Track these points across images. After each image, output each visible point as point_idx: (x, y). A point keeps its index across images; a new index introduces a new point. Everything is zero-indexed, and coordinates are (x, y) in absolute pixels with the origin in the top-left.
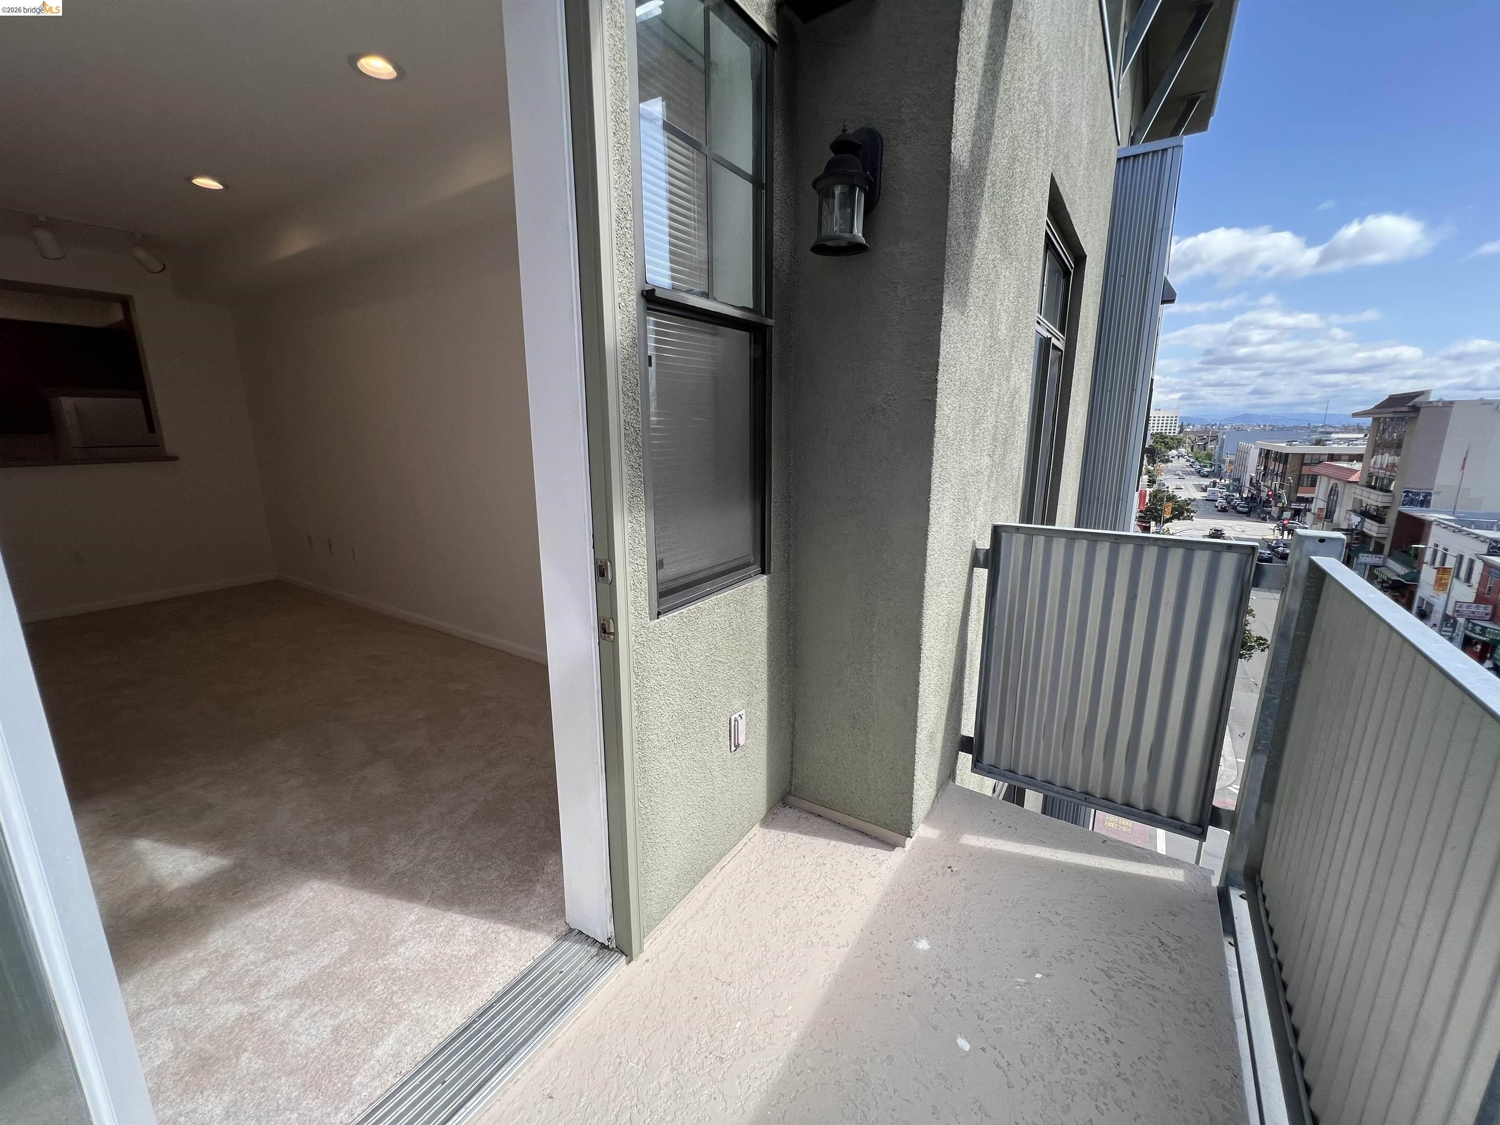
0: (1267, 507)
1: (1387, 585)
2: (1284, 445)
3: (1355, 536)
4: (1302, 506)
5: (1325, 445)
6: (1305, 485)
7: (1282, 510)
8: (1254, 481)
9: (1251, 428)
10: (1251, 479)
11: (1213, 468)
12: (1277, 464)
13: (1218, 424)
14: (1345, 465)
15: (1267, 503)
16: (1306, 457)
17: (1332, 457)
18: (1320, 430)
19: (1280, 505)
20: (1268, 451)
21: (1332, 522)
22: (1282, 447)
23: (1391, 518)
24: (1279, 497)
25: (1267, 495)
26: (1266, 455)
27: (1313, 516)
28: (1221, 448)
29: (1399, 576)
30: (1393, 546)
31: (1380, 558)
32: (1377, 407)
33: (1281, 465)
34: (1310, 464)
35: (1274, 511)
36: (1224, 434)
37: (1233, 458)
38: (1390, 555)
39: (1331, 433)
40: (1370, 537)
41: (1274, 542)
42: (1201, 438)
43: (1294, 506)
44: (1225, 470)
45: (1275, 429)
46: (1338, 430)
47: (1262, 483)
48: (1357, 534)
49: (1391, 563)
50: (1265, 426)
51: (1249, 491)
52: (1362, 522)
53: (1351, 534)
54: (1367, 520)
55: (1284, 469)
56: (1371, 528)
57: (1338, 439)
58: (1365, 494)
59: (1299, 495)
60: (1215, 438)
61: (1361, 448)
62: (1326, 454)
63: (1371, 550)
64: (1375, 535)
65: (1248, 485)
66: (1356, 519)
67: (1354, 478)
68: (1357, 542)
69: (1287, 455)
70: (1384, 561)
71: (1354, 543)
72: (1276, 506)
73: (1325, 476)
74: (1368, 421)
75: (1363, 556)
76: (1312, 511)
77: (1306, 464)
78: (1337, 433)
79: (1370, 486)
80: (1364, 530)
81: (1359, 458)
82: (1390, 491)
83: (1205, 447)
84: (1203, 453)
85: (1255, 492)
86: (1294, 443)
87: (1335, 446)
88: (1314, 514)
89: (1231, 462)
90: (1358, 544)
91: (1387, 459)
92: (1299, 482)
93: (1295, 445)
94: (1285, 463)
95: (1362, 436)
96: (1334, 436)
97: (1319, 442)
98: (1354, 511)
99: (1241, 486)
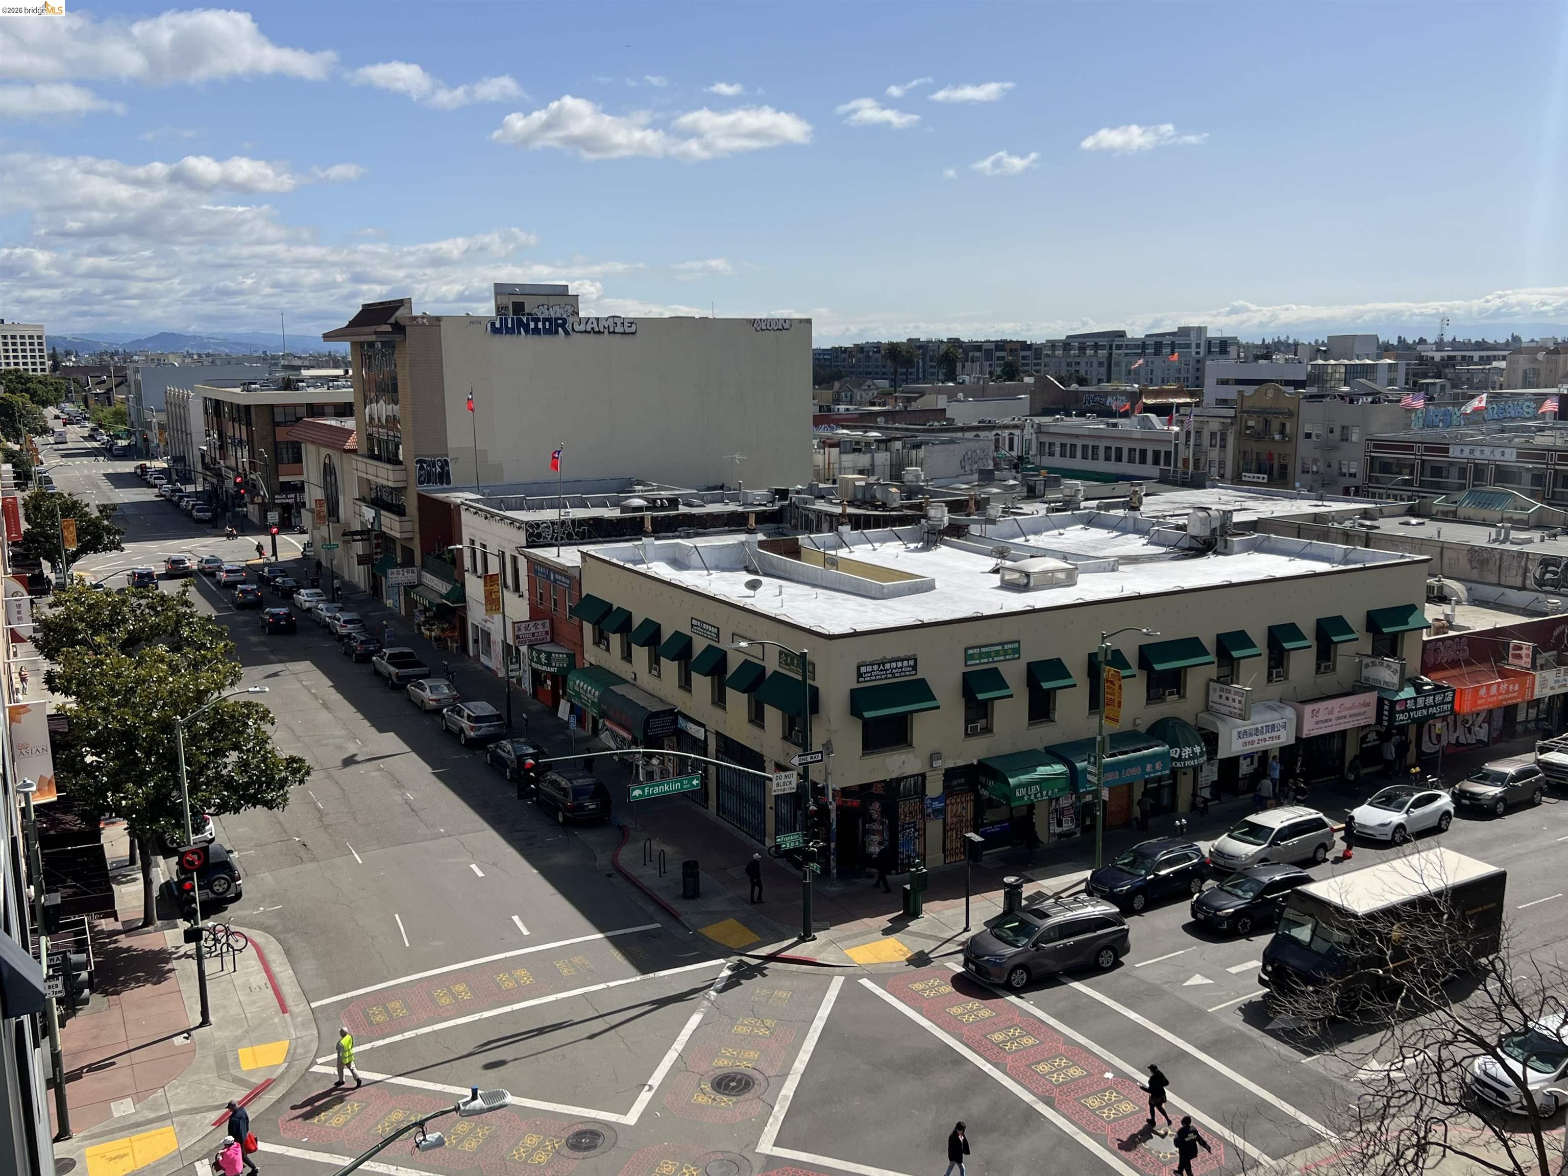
0: (239, 506)
1: (431, 614)
2: (238, 390)
3: (375, 542)
4: (290, 499)
5: (297, 389)
6: (286, 460)
7: (264, 509)
8: (208, 460)
9: (179, 360)
10: (203, 456)
11: (133, 438)
12: (237, 426)
13: (121, 350)
14: (333, 422)
15: (237, 500)
16: (276, 410)
17: (315, 410)
18: (283, 362)
19: (258, 500)
20: (217, 402)
21: (338, 522)
22: (235, 394)
23: (411, 505)
24: (254, 486)
25: (235, 483)
26: (216, 409)
27: (310, 514)
28: (139, 399)
29: (442, 596)
30: (425, 552)
31: (413, 572)
32: (352, 324)
33: (244, 428)
34: (285, 423)
35: (252, 511)
36: (137, 370)
37: (163, 417)
38: (424, 567)
39: (298, 368)
40: (393, 540)
41: (266, 569)
42: (98, 380)
43: (280, 499)
44: (156, 441)
45: (218, 362)
46: (307, 363)
47: (222, 462)
48: (377, 537)
49: (430, 580)
50: (199, 355)
51: (204, 479)
52: (377, 517)
53: (368, 539)
54: (382, 512)
55: (250, 433)
56: (391, 525)
57: (312, 377)
58: (372, 470)
59: (282, 479)
60: (123, 381)
61: (346, 394)
62: (301, 405)
63: (399, 560)
64: (398, 535)
65: (199, 468)
66: (369, 513)
67: (351, 444)
68: (378, 550)
69: (248, 408)
70: (420, 577)
71: (376, 554)
72: (252, 503)
73: (313, 442)
74: (344, 348)
75: (392, 573)
76: (308, 506)
77: (278, 424)
78: (308, 368)
79: (372, 456)
80: (383, 529)
81: (344, 410)
82: (400, 463)
83: (109, 399)
84: (108, 410)
85: (215, 481)
86: (253, 386)
87: (311, 390)
88: (311, 511)
89: (162, 427)
90: (380, 553)
91: (381, 409)
92: (277, 459)
93: (255, 390)
94: (249, 424)
95: (340, 372)
96: (305, 373)
97: (288, 385)
98: (363, 499)
99: (190, 471)
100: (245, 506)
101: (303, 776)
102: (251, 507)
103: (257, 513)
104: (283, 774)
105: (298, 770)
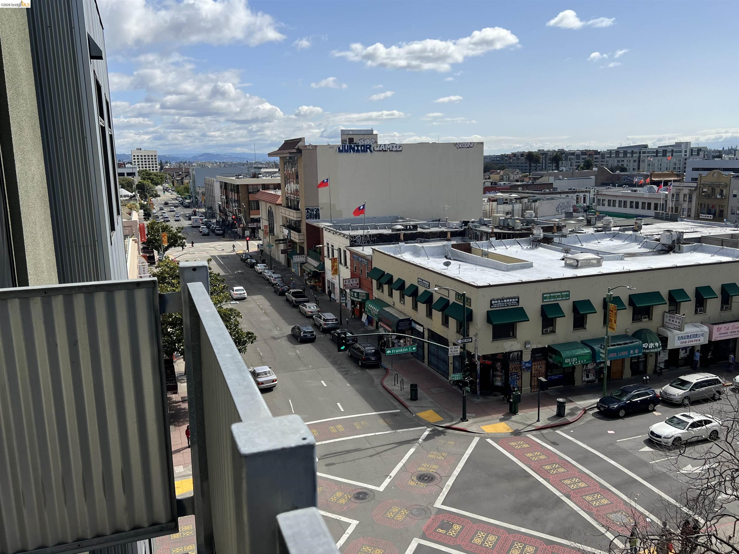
0: (234, 228)
1: (311, 275)
2: (234, 178)
3: (288, 244)
4: (255, 225)
5: (258, 178)
6: (253, 209)
7: (244, 229)
8: (222, 208)
9: (211, 165)
10: (219, 207)
11: (192, 199)
12: (233, 193)
13: (188, 161)
14: (272, 192)
15: (233, 226)
16: (249, 187)
17: (265, 187)
18: (254, 166)
19: (242, 226)
20: (225, 183)
21: (274, 235)
22: (233, 180)
23: (303, 228)
24: (240, 220)
25: (232, 218)
26: (225, 186)
27: (262, 232)
28: (194, 182)
29: (315, 268)
30: (309, 247)
31: (304, 257)
32: (280, 149)
33: (236, 194)
34: (253, 193)
35: (239, 230)
36: (193, 170)
37: (204, 190)
38: (308, 255)
39: (260, 168)
40: (295, 243)
41: (244, 255)
42: (178, 174)
43: (251, 225)
44: (201, 200)
45: (227, 166)
46: (264, 166)
47: (227, 209)
48: (289, 242)
49: (310, 260)
50: (220, 163)
51: (220, 217)
52: (289, 233)
53: (286, 243)
54: (292, 231)
55: (238, 197)
56: (295, 237)
57: (265, 172)
58: (287, 213)
59: (252, 217)
60: (188, 174)
61: (278, 180)
62: (260, 185)
63: (298, 252)
64: (298, 241)
65: (218, 212)
66: (286, 232)
67: (279, 201)
68: (290, 248)
69: (238, 185)
70: (306, 259)
71: (289, 249)
72: (239, 227)
73: (264, 201)
74: (277, 159)
75: (295, 257)
76: (262, 229)
77: (250, 193)
78: (264, 168)
79: (288, 207)
80: (292, 238)
81: (277, 187)
82: (299, 210)
83: (182, 182)
84: (182, 187)
85: (224, 217)
86: (240, 176)
87: (264, 178)
88: (263, 230)
89: (203, 194)
90: (291, 249)
91: (292, 187)
92: (249, 208)
93: (241, 178)
94: (238, 193)
95: (277, 170)
96: (263, 170)
97: (255, 176)
98: (284, 226)
99: (214, 213)
100: (236, 228)
101: (253, 340)
102: (239, 229)
103: (241, 231)
104: (245, 339)
105: (251, 337)
